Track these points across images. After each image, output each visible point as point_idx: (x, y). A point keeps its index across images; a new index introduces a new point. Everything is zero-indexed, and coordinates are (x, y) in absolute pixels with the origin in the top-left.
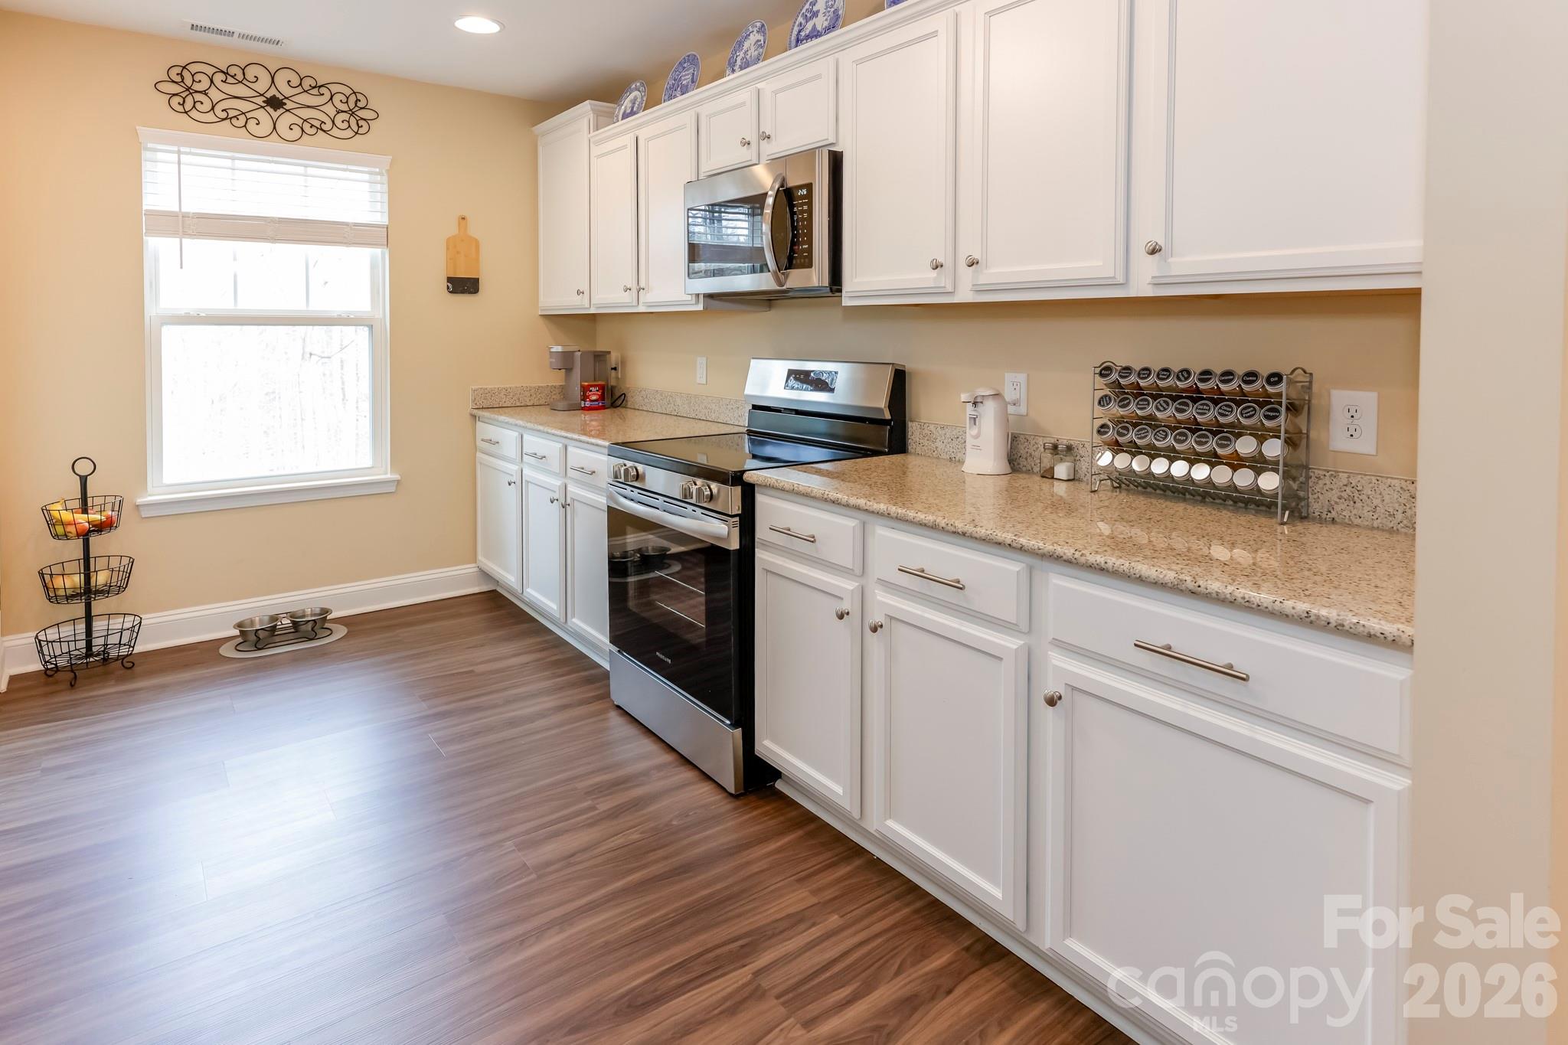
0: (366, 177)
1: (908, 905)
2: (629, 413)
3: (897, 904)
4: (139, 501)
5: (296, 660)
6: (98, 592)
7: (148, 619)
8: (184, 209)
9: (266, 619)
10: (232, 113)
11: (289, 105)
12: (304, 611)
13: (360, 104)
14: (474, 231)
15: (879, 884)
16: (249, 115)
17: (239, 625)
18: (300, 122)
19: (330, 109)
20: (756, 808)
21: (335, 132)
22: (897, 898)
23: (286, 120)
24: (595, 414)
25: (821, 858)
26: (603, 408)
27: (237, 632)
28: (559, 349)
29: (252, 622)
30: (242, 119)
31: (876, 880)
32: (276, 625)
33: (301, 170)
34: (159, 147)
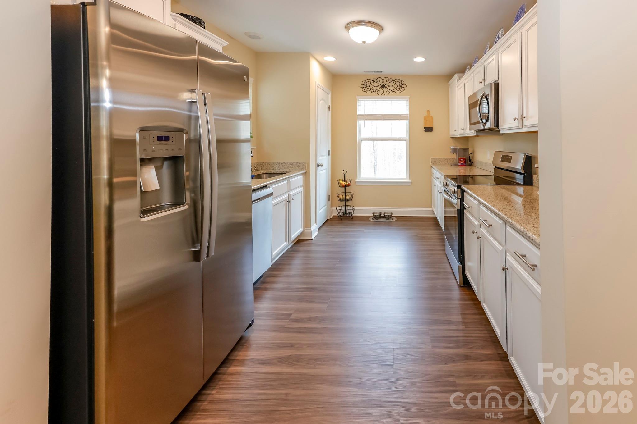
0: (405, 102)
1: (489, 334)
2: (474, 168)
3: (486, 332)
4: (356, 181)
5: (385, 224)
6: (348, 200)
7: (356, 208)
8: (365, 114)
9: (379, 213)
10: (374, 90)
11: (386, 86)
12: (387, 213)
13: (402, 84)
14: (431, 114)
15: (485, 325)
16: (378, 90)
17: (373, 213)
18: (388, 90)
19: (395, 86)
20: (464, 291)
21: (397, 91)
22: (487, 331)
23: (386, 90)
24: (462, 168)
25: (472, 311)
26: (465, 166)
27: (372, 215)
28: (453, 147)
29: (376, 213)
30: (376, 91)
31: (485, 323)
32: (380, 215)
33: (390, 102)
34: (362, 100)
